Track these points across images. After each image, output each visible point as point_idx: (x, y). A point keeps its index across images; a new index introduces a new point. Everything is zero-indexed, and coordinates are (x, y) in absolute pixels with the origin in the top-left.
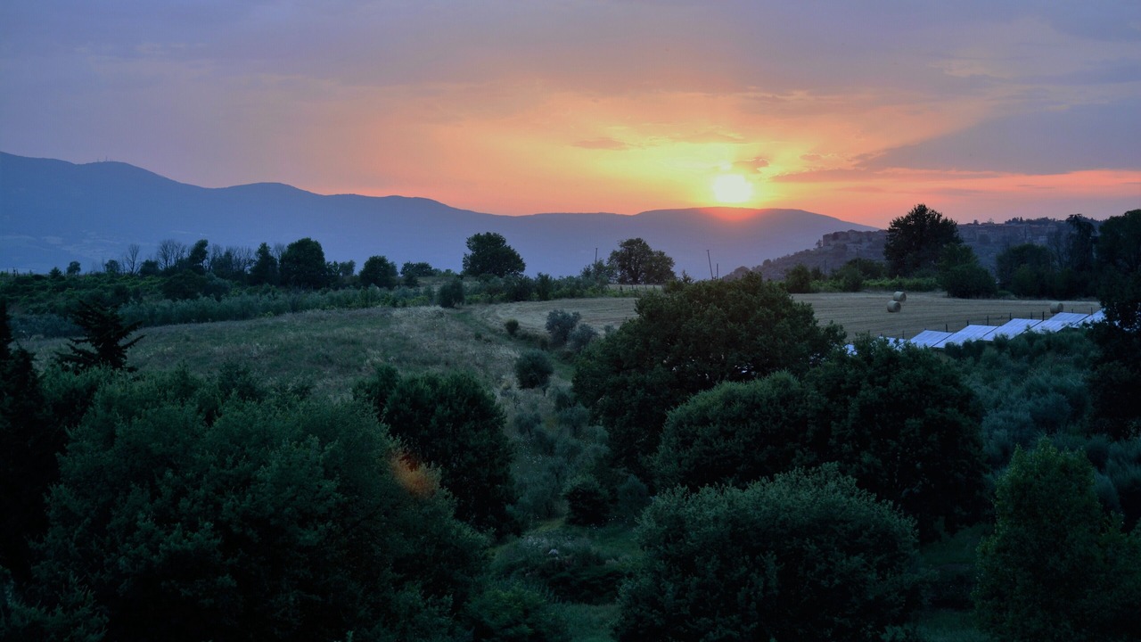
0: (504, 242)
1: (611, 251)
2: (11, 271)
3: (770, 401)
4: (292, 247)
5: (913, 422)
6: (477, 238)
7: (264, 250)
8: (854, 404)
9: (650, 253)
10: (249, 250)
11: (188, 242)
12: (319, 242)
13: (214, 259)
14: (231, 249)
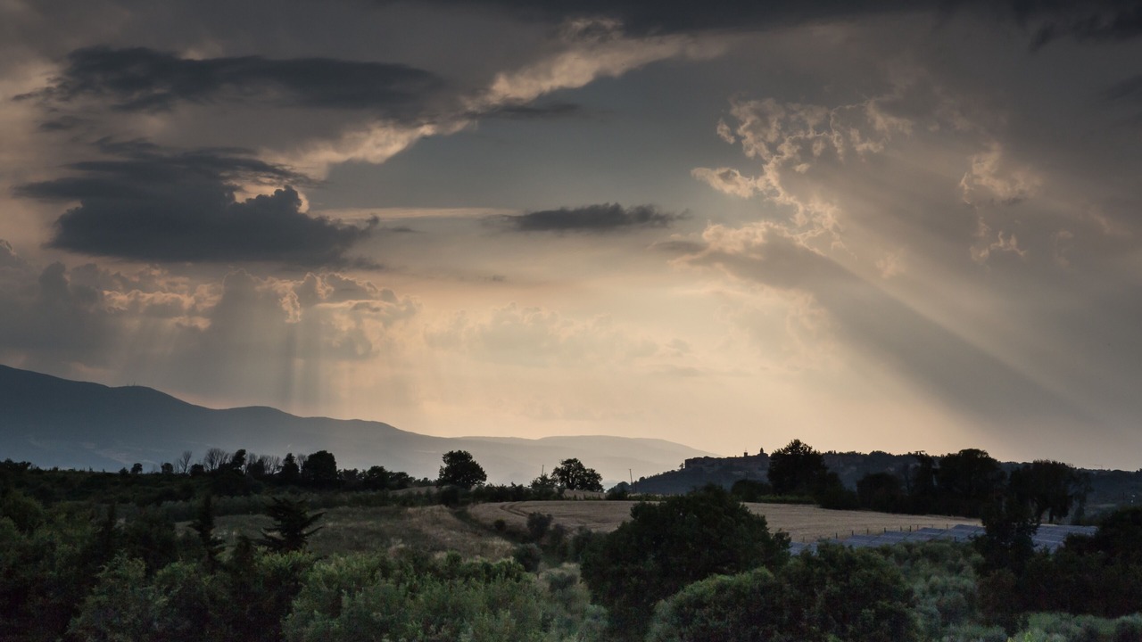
0: (471, 458)
1: (554, 468)
2: (87, 470)
3: (753, 591)
4: (311, 457)
5: (867, 612)
6: (451, 454)
7: (290, 458)
8: (820, 596)
9: (584, 470)
10: (278, 459)
11: (230, 450)
12: (333, 454)
13: (250, 464)
14: (264, 457)
